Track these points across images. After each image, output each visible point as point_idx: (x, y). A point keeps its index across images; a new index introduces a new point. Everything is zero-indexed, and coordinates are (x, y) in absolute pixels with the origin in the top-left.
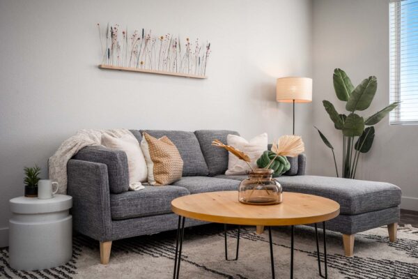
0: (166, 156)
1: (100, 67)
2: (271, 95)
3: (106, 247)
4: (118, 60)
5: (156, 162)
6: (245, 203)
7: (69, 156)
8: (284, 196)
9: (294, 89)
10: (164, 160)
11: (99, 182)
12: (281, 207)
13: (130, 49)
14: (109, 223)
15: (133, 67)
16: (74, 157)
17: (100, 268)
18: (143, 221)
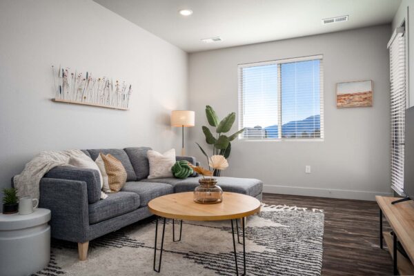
0: (118, 170)
1: (53, 100)
2: (167, 122)
3: (84, 247)
4: (69, 95)
5: (109, 175)
6: (200, 202)
7: (41, 175)
8: (225, 195)
9: (183, 118)
10: (116, 173)
11: (81, 196)
12: (222, 206)
13: (77, 87)
14: (88, 227)
15: (79, 101)
16: (45, 176)
17: (82, 264)
18: (110, 221)
